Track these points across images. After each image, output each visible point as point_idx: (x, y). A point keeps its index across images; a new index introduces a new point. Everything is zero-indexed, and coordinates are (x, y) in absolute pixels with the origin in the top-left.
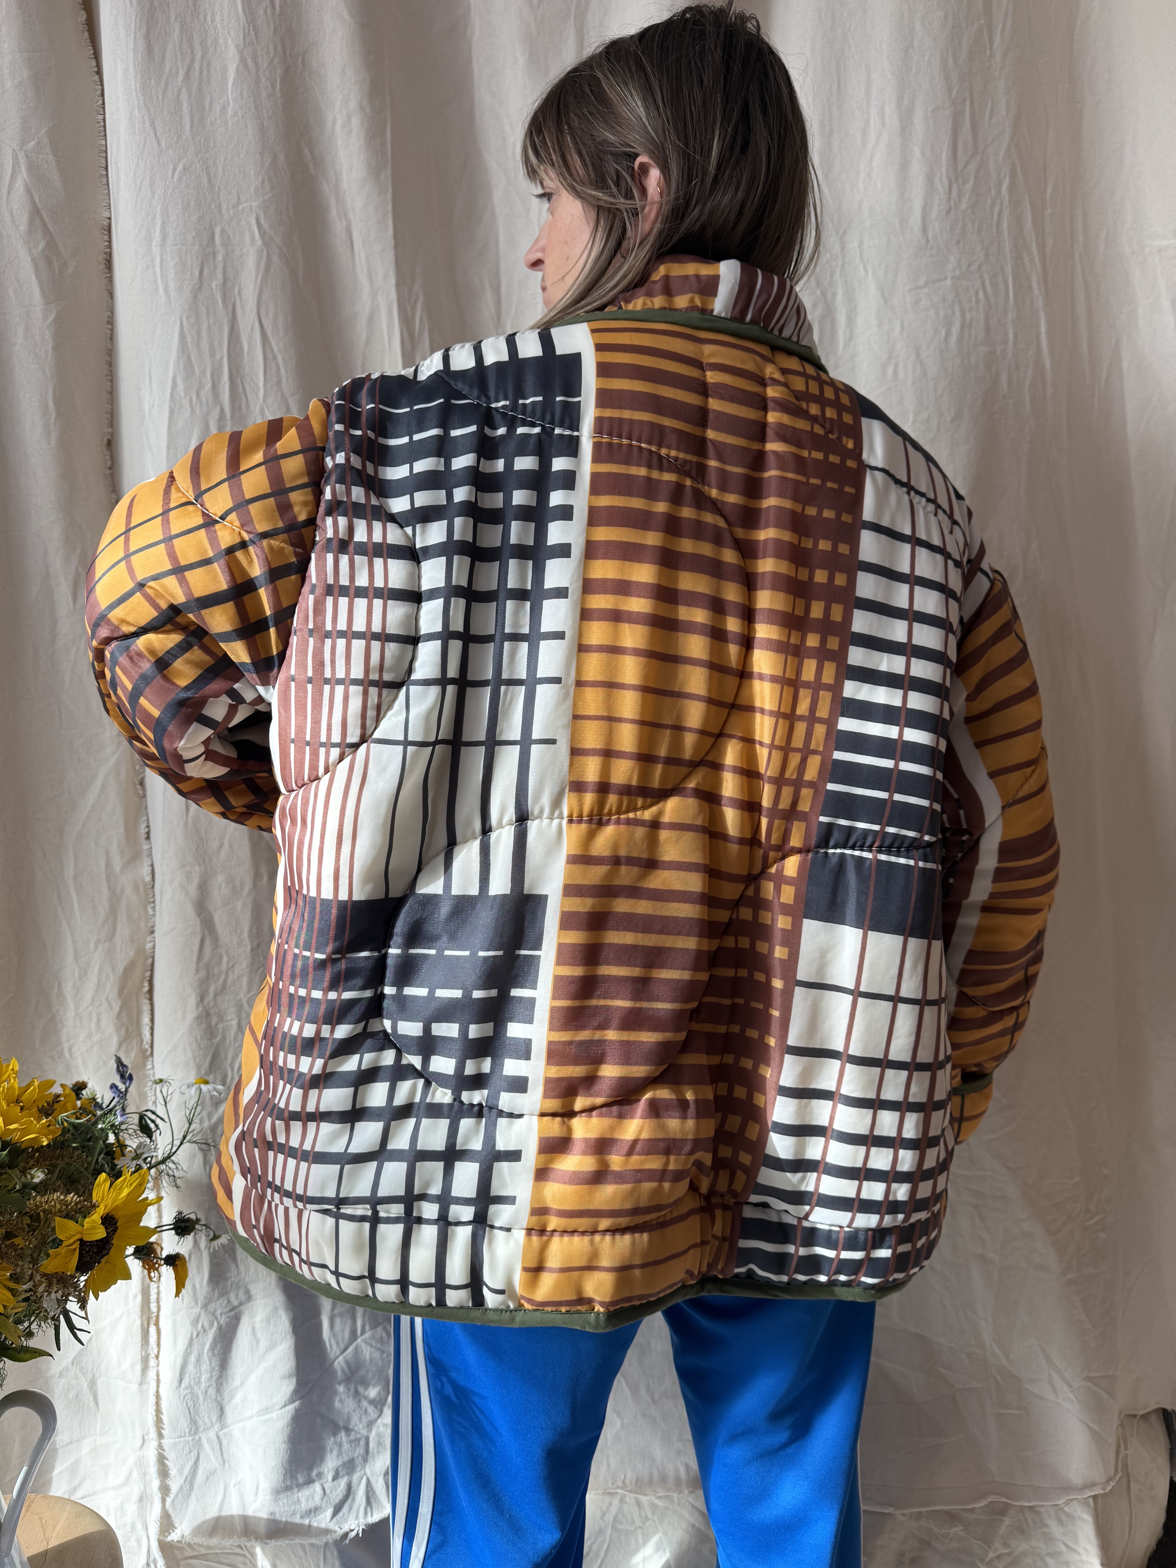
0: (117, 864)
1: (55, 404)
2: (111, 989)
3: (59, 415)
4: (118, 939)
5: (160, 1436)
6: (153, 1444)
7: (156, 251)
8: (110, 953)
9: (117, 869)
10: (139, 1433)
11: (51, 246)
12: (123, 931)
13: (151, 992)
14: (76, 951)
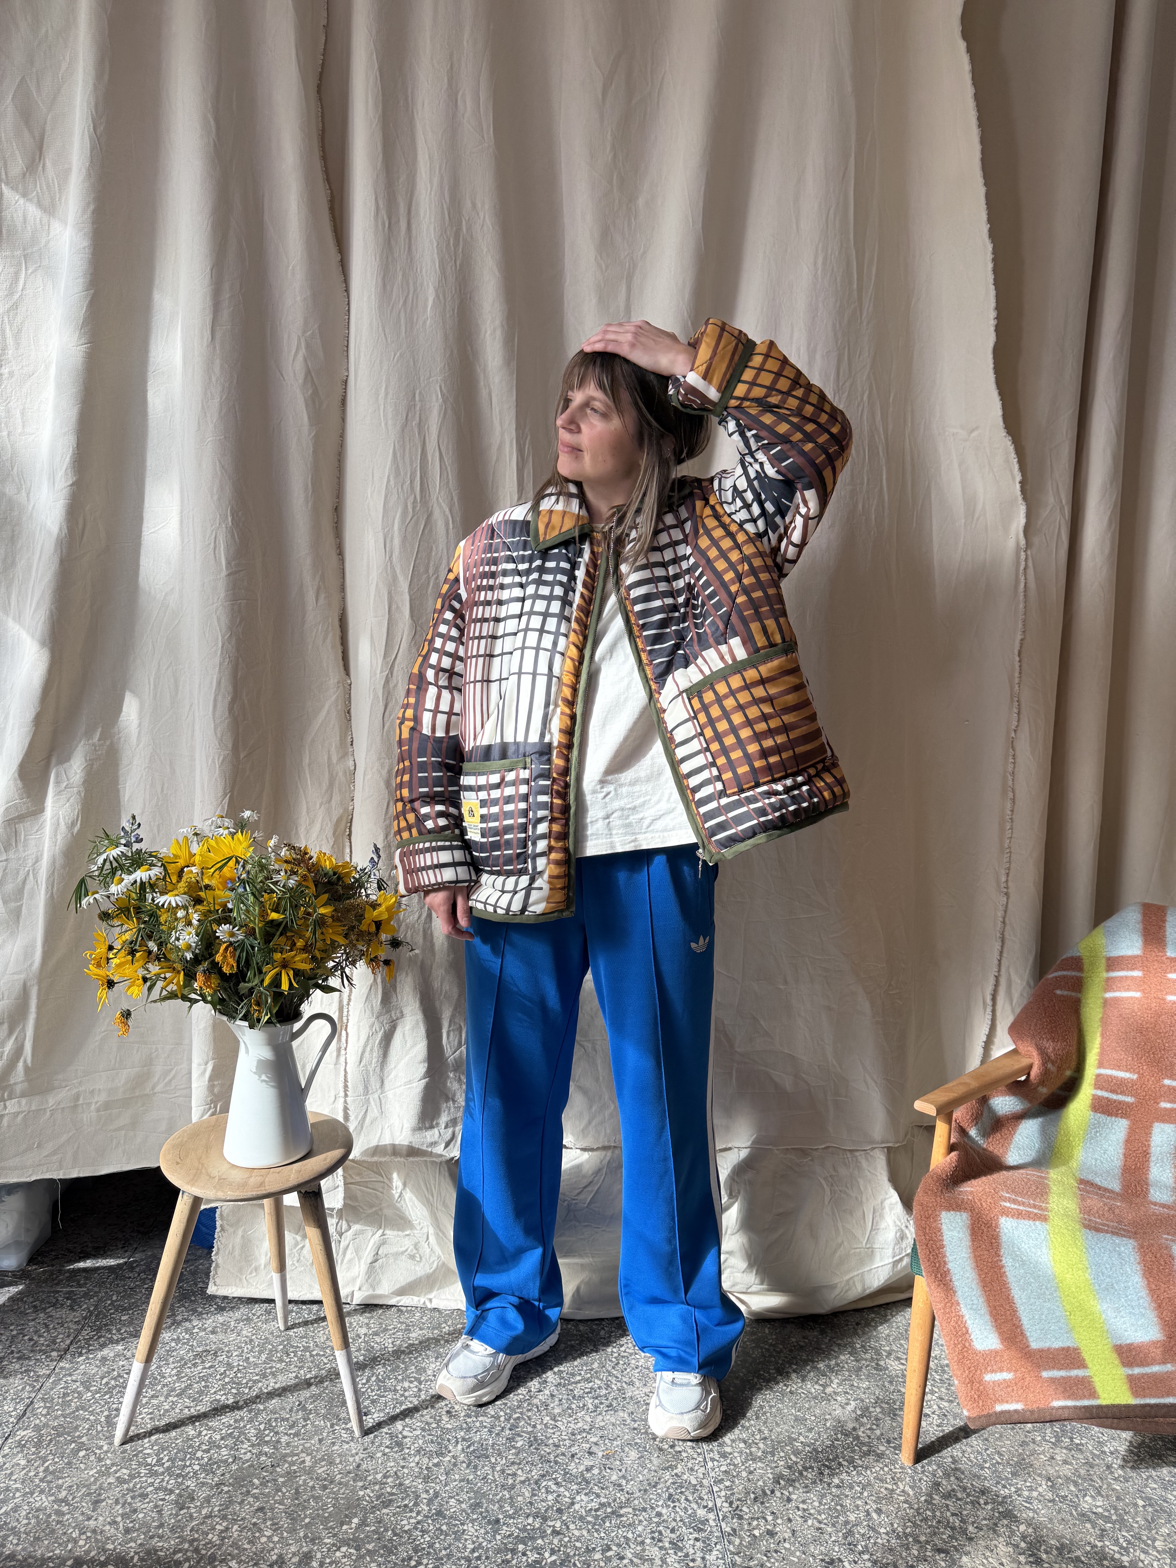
0: (334, 759)
1: (312, 484)
2: (329, 831)
3: (313, 491)
4: (333, 803)
5: (346, 1095)
6: (342, 1100)
7: (381, 401)
8: (329, 811)
9: (335, 761)
10: (332, 1094)
11: (315, 392)
12: (336, 798)
13: (350, 835)
14: (308, 809)
